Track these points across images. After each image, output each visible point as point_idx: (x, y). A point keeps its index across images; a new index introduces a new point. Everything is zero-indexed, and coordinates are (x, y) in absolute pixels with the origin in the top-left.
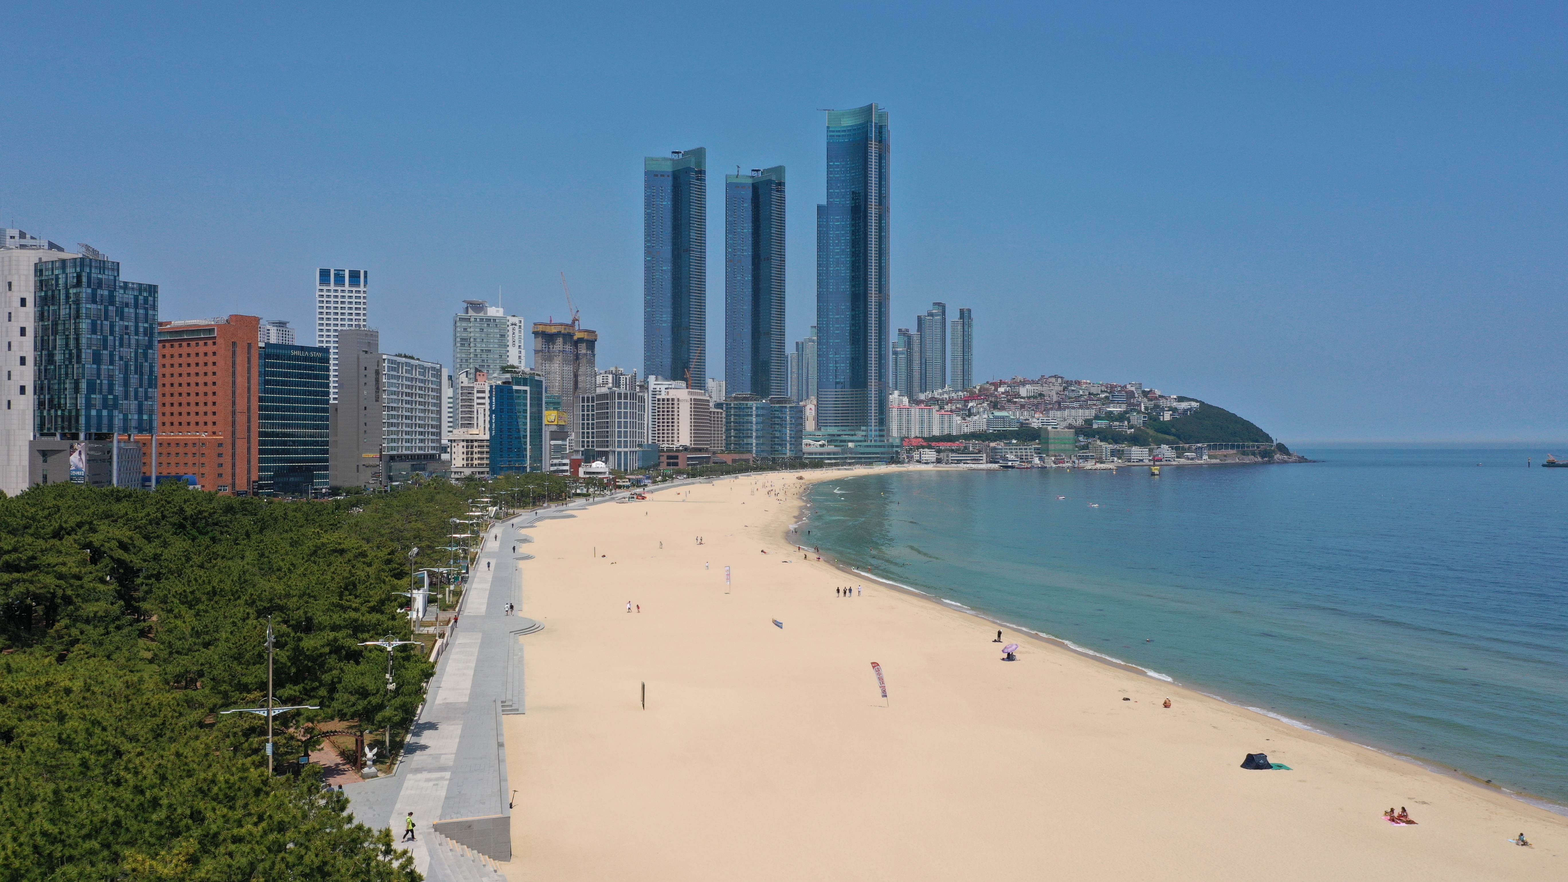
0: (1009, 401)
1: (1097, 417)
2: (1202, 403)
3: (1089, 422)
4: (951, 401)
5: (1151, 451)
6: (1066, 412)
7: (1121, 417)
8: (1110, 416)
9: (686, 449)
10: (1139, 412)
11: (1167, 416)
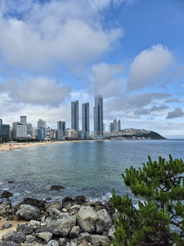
0: (124, 132)
1: (136, 134)
2: (152, 132)
3: (134, 134)
4: (116, 132)
5: (141, 138)
6: (131, 133)
7: (140, 133)
8: (138, 133)
9: (70, 137)
10: (142, 133)
11: (146, 133)
